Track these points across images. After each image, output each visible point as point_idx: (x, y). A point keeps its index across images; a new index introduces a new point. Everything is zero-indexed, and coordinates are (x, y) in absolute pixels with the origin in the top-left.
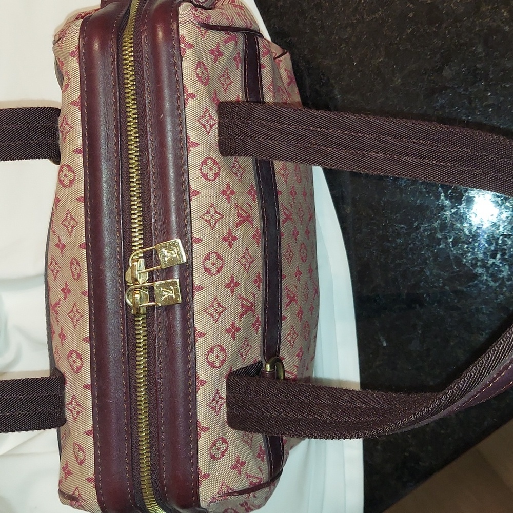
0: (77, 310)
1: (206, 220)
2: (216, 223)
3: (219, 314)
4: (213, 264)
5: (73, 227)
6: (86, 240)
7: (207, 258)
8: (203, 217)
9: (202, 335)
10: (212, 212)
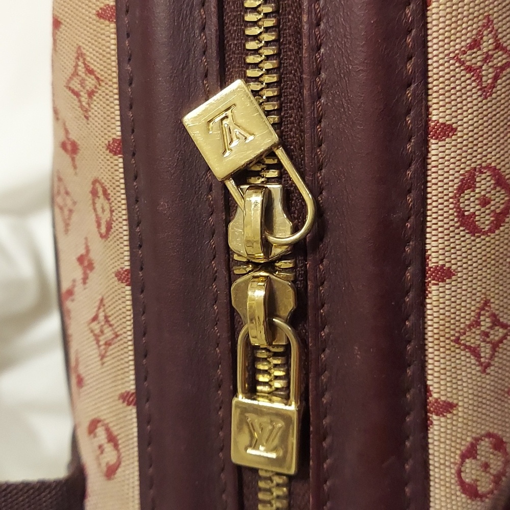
0: (106, 317)
1: (469, 69)
2: (496, 78)
3: (495, 346)
4: (485, 202)
5: (91, 94)
6: (122, 131)
7: (468, 183)
8: (463, 57)
9: (447, 407)
10: (487, 44)
